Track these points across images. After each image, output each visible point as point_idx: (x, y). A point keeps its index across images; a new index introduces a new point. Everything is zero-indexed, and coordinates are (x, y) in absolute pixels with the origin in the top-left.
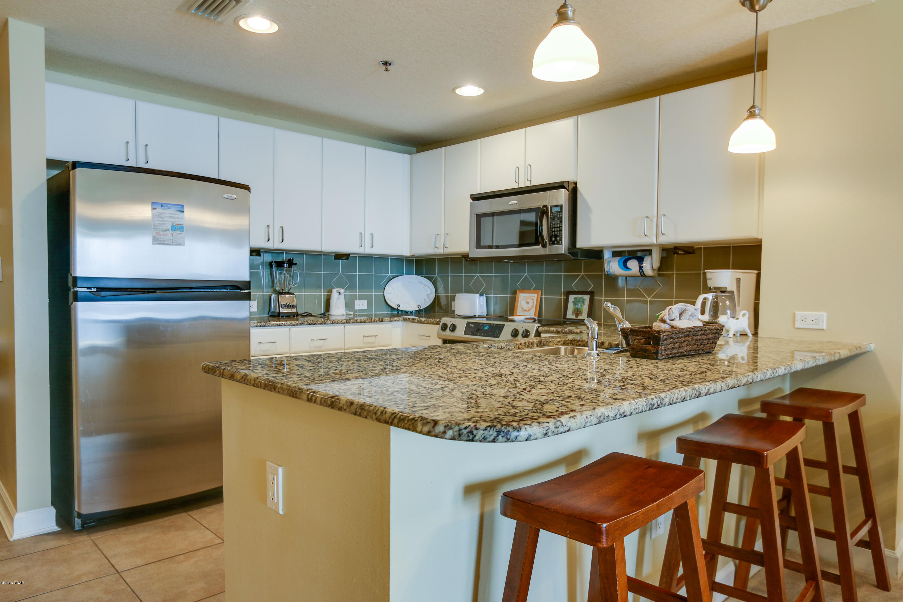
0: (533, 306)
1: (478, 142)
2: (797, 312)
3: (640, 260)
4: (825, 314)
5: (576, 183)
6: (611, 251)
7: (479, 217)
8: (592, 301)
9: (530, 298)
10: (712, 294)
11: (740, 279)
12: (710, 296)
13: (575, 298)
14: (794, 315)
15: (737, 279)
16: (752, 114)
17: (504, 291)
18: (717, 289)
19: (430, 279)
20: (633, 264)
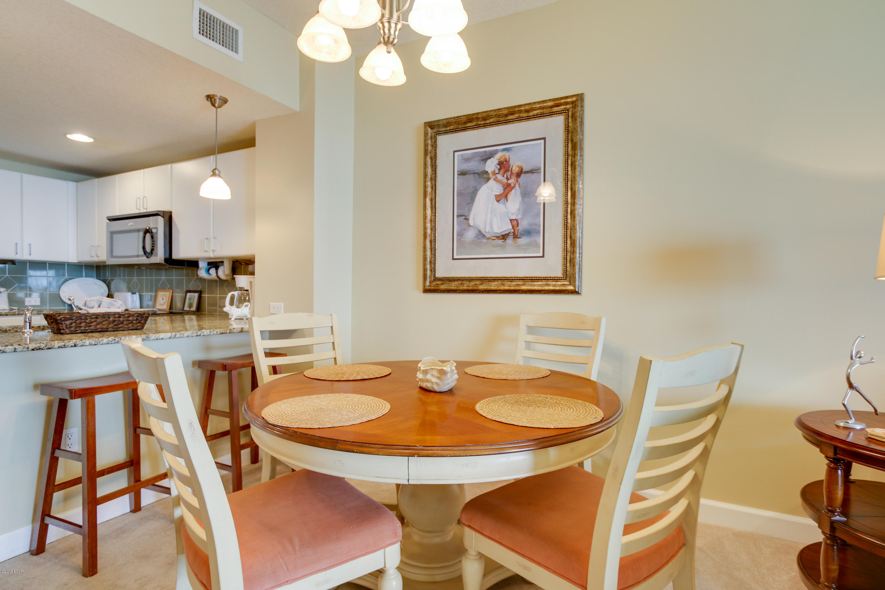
0: (166, 302)
1: (117, 176)
2: (271, 303)
3: (217, 268)
4: (282, 304)
5: (171, 212)
6: (206, 262)
7: (112, 234)
8: (200, 298)
9: (164, 295)
10: (238, 292)
11: (252, 282)
12: (236, 293)
13: (190, 296)
14: (270, 304)
15: (250, 282)
16: (214, 174)
17: (151, 291)
18: (241, 289)
19: (104, 281)
20: (213, 271)
